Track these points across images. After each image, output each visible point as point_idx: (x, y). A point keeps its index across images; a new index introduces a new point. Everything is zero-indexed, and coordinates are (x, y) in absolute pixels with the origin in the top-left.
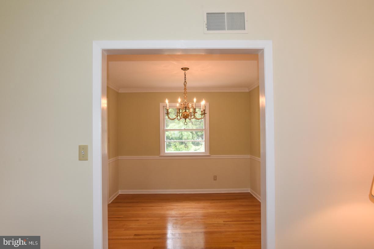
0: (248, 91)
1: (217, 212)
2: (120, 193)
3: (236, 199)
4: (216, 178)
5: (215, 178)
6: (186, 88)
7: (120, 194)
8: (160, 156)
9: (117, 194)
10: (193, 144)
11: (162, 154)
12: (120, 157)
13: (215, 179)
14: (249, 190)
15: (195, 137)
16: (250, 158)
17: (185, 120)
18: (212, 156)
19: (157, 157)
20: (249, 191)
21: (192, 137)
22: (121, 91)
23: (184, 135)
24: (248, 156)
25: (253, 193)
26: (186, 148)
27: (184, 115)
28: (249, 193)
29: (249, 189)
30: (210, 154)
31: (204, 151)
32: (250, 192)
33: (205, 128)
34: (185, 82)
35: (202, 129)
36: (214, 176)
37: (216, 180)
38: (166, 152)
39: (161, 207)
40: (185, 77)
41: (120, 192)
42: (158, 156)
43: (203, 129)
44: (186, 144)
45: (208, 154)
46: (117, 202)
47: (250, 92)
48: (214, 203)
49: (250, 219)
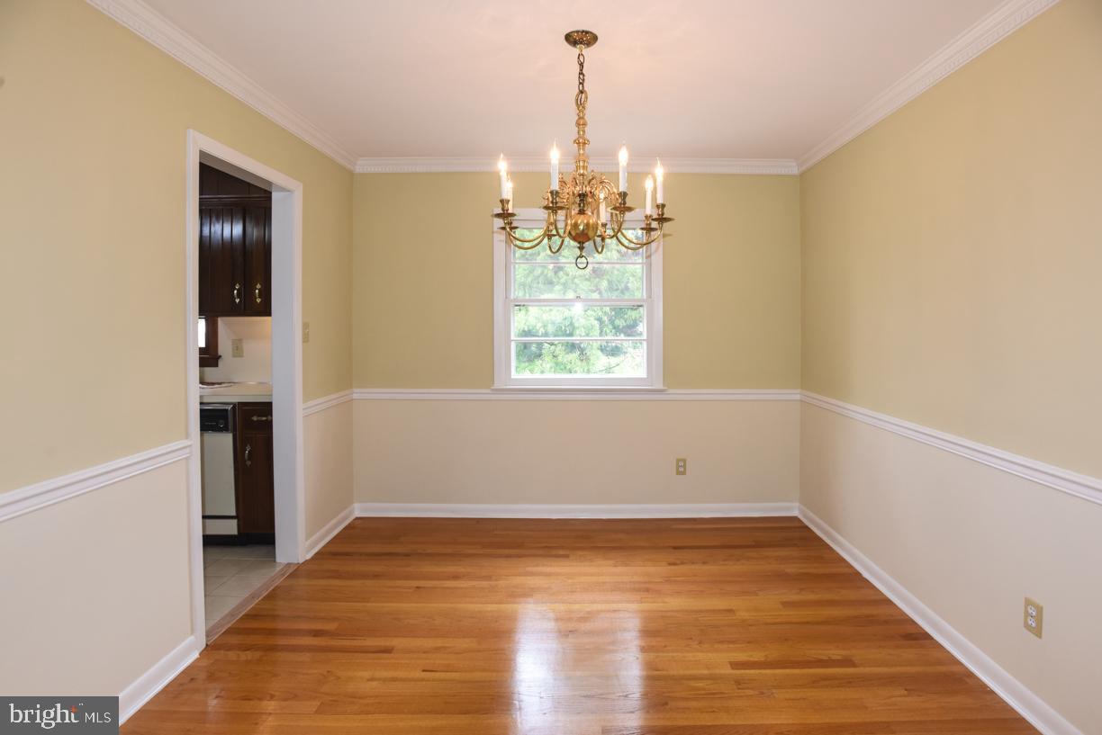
0: (795, 171)
1: (701, 611)
2: (358, 514)
3: (758, 545)
4: (684, 466)
5: (681, 466)
6: (583, 118)
7: (357, 519)
8: (491, 390)
9: (344, 519)
10: (602, 350)
11: (497, 385)
12: (358, 394)
13: (682, 469)
14: (792, 509)
15: (608, 331)
16: (801, 401)
17: (581, 248)
18: (671, 391)
19: (483, 393)
20: (795, 513)
21: (599, 331)
22: (363, 166)
23: (578, 328)
24: (796, 395)
25: (812, 521)
26: (584, 363)
27: (576, 226)
28: (795, 519)
29: (797, 504)
30: (664, 385)
31: (645, 376)
32: (801, 517)
33: (650, 296)
34: (582, 92)
35: (638, 300)
36: (678, 461)
37: (683, 473)
38: (514, 375)
39: (489, 578)
40: (581, 73)
41: (359, 510)
42: (488, 391)
43: (643, 300)
44: (582, 351)
45: (659, 386)
46: (335, 554)
47: (802, 175)
48: (682, 563)
49: (835, 653)
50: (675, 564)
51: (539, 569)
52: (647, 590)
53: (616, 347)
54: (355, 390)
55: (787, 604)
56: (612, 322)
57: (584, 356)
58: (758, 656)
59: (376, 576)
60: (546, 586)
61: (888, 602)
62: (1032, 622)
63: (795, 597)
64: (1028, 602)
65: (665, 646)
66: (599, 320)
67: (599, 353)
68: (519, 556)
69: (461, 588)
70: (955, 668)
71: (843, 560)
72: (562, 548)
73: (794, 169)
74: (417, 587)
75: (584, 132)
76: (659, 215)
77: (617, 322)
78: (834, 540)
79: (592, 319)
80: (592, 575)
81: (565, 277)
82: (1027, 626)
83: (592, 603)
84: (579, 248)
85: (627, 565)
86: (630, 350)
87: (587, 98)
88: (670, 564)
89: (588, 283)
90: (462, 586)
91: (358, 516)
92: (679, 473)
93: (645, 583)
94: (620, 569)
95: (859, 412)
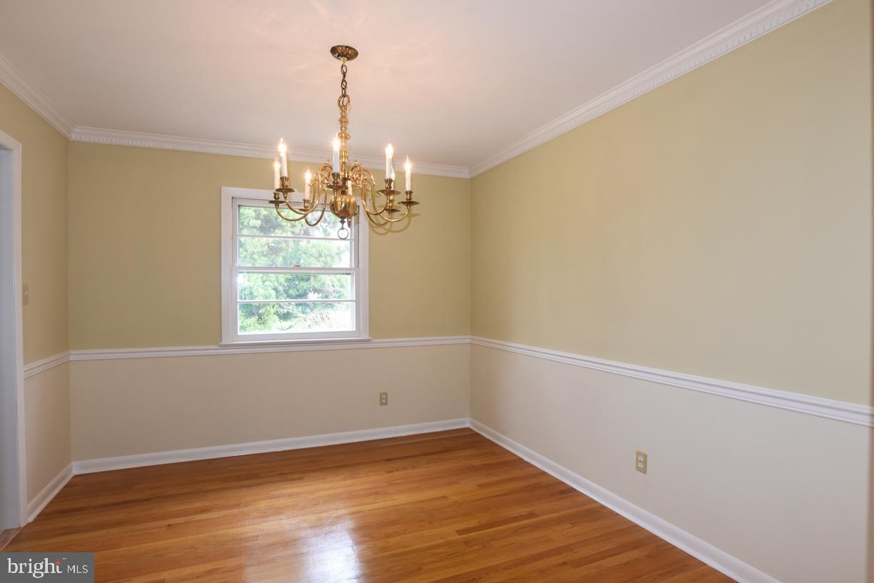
1: (423, 501)
2: (76, 472)
3: (448, 450)
4: (386, 399)
5: (384, 400)
6: (345, 117)
7: (76, 476)
8: (221, 346)
9: (63, 478)
11: (225, 341)
12: (75, 355)
13: (384, 401)
14: (466, 423)
16: (470, 344)
18: (374, 341)
19: (212, 350)
20: (467, 425)
24: (467, 339)
28: (468, 429)
29: (468, 419)
30: (369, 336)
31: (354, 330)
32: (472, 427)
33: (358, 266)
34: (344, 96)
35: (348, 269)
36: (381, 394)
37: (386, 403)
38: (240, 333)
40: (344, 81)
41: (77, 468)
42: (216, 347)
43: (352, 269)
45: (365, 336)
46: (63, 513)
47: (471, 179)
48: (397, 470)
49: (522, 510)
50: (392, 472)
51: (283, 491)
52: (377, 493)
53: (288, 312)
54: (73, 352)
55: (481, 486)
56: (286, 292)
57: (261, 320)
58: (473, 523)
59: (119, 524)
60: (292, 504)
61: (544, 473)
62: (641, 466)
63: (486, 481)
64: (639, 454)
65: (406, 530)
66: (275, 289)
67: (276, 317)
68: (260, 484)
69: (215, 518)
70: (593, 505)
71: (508, 452)
72: (295, 473)
73: (466, 175)
74: (169, 525)
75: (346, 128)
76: (407, 199)
77: (291, 292)
78: (499, 439)
79: (270, 289)
80: (329, 489)
81: (244, 254)
82: (638, 469)
83: (336, 510)
84: (341, 222)
85: (355, 478)
86: (299, 314)
87: (349, 101)
88: (388, 472)
89: (266, 259)
90: (214, 516)
91: (77, 474)
92: (382, 404)
93: (374, 488)
94: (349, 482)
95: (517, 347)
